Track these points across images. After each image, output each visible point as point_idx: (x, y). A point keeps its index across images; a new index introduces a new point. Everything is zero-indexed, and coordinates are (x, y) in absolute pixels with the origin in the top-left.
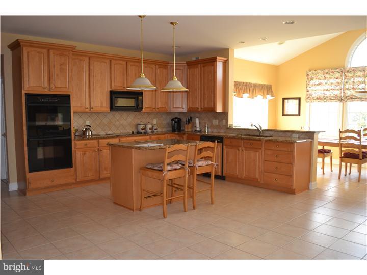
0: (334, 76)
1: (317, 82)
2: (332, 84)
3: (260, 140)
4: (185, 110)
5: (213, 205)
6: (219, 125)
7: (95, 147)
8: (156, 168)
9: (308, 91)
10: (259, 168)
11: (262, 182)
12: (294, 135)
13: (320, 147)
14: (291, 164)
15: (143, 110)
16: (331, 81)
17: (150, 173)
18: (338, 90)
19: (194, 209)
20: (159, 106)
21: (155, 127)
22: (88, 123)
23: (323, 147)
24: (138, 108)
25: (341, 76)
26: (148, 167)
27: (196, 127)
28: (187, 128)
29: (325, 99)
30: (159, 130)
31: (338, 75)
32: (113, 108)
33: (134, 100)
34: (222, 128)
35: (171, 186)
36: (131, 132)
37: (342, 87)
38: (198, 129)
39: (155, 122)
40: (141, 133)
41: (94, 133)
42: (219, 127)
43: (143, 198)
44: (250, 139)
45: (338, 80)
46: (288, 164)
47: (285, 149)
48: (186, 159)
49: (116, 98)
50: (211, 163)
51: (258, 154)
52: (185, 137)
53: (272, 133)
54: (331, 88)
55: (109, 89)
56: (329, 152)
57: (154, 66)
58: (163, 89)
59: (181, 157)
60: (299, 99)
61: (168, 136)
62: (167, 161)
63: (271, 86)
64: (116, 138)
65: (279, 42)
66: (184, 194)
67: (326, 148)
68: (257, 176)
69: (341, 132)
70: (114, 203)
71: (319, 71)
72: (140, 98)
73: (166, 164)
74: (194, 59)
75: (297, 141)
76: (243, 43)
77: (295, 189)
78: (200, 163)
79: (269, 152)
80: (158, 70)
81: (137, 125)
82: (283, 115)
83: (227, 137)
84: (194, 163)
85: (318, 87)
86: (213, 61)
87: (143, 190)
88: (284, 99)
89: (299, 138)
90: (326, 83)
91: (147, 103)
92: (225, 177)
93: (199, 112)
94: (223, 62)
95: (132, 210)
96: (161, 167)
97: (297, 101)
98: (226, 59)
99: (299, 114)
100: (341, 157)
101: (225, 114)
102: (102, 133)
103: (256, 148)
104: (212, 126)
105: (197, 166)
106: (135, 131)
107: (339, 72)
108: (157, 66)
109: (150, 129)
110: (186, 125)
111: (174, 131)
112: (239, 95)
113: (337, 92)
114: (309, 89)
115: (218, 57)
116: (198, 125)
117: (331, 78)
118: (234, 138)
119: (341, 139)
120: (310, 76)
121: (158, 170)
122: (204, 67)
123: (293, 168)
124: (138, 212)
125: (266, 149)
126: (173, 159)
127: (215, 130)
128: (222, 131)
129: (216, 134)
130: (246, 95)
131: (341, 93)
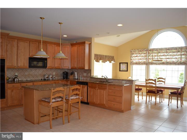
0: (144, 53)
1: (135, 55)
2: (142, 56)
3: (106, 84)
4: (70, 68)
5: (80, 120)
6: (87, 76)
7: (19, 87)
8: (47, 101)
9: (131, 60)
10: (106, 99)
11: (107, 106)
12: (123, 82)
13: (137, 87)
14: (122, 97)
15: (47, 68)
16: (142, 55)
17: (43, 103)
18: (145, 59)
19: (69, 122)
20: (56, 66)
21: (54, 77)
22: (16, 74)
23: (138, 87)
24: (45, 66)
25: (147, 53)
26: (43, 100)
27: (75, 77)
28: (71, 77)
29: (139, 63)
30: (56, 78)
31: (145, 52)
32: (30, 66)
33: (42, 62)
34: (88, 78)
35: (56, 110)
36: (41, 79)
37: (147, 58)
38: (76, 78)
39: (54, 73)
40: (46, 80)
41: (20, 79)
42: (86, 77)
43: (40, 117)
44: (101, 84)
45: (145, 54)
46: (120, 97)
47: (119, 89)
48: (64, 96)
49: (32, 61)
50: (78, 97)
51: (105, 92)
52: (69, 82)
53: (112, 80)
54: (142, 58)
55: (28, 57)
56: (141, 89)
57: (53, 45)
58: (54, 57)
59: (61, 95)
60: (127, 63)
61: (60, 82)
62: (52, 97)
63: (114, 56)
64: (31, 82)
65: (117, 35)
66: (63, 114)
67: (140, 88)
68: (105, 103)
69: (146, 80)
70: (25, 119)
71: (136, 50)
72: (46, 61)
73: (51, 99)
74: (75, 42)
75: (124, 85)
76: (99, 35)
77: (123, 110)
78: (72, 98)
79: (110, 91)
80: (56, 48)
81: (45, 75)
82: (120, 71)
83: (90, 83)
84: (69, 98)
85: (136, 58)
86: (84, 43)
87: (40, 113)
88: (120, 63)
89: (126, 84)
90: (140, 56)
91: (49, 64)
92: (88, 103)
93: (77, 69)
94: (89, 44)
95: (34, 124)
96: (49, 100)
97: (126, 64)
98: (90, 43)
99: (127, 71)
100: (147, 93)
101: (89, 71)
102: (24, 79)
103: (104, 89)
104: (84, 76)
105: (70, 99)
106: (43, 78)
107: (146, 51)
108: (55, 45)
109: (51, 78)
110: (70, 76)
111: (64, 78)
112: (97, 61)
113: (145, 60)
114: (132, 58)
115: (86, 42)
116: (76, 76)
117: (142, 54)
118: (93, 83)
119: (146, 83)
120: (132, 52)
121: (48, 102)
122: (79, 46)
123: (122, 99)
124: (37, 125)
125: (109, 89)
126: (56, 96)
127: (85, 79)
128: (88, 79)
129: (85, 81)
130: (101, 61)
131: (147, 61)
